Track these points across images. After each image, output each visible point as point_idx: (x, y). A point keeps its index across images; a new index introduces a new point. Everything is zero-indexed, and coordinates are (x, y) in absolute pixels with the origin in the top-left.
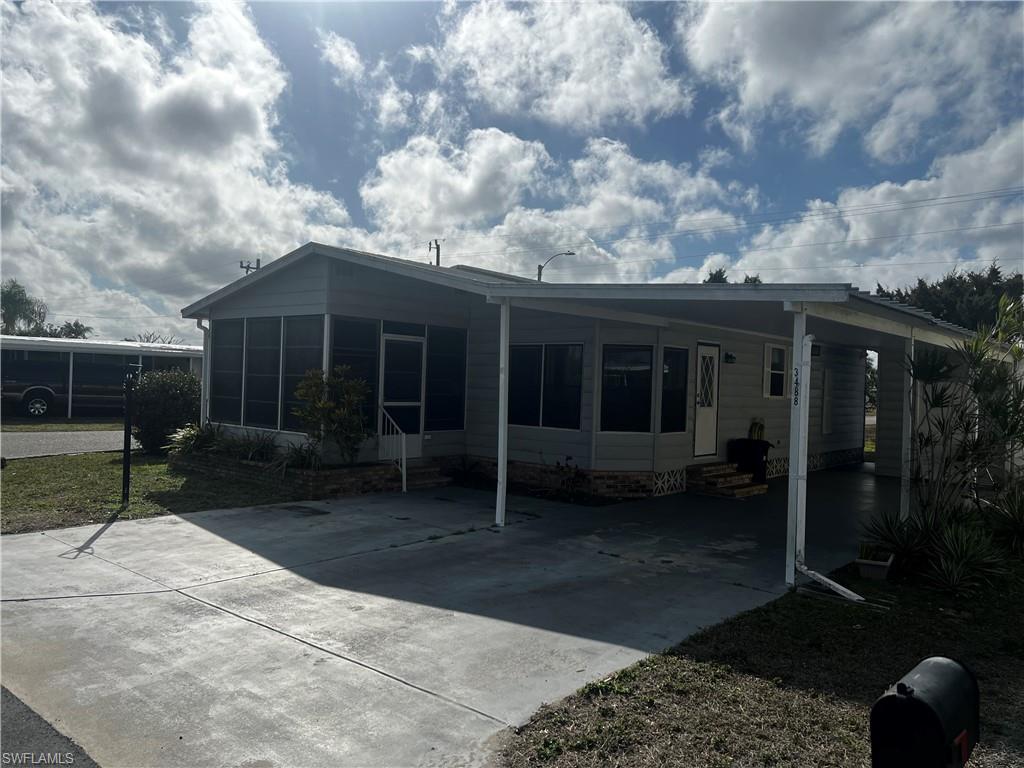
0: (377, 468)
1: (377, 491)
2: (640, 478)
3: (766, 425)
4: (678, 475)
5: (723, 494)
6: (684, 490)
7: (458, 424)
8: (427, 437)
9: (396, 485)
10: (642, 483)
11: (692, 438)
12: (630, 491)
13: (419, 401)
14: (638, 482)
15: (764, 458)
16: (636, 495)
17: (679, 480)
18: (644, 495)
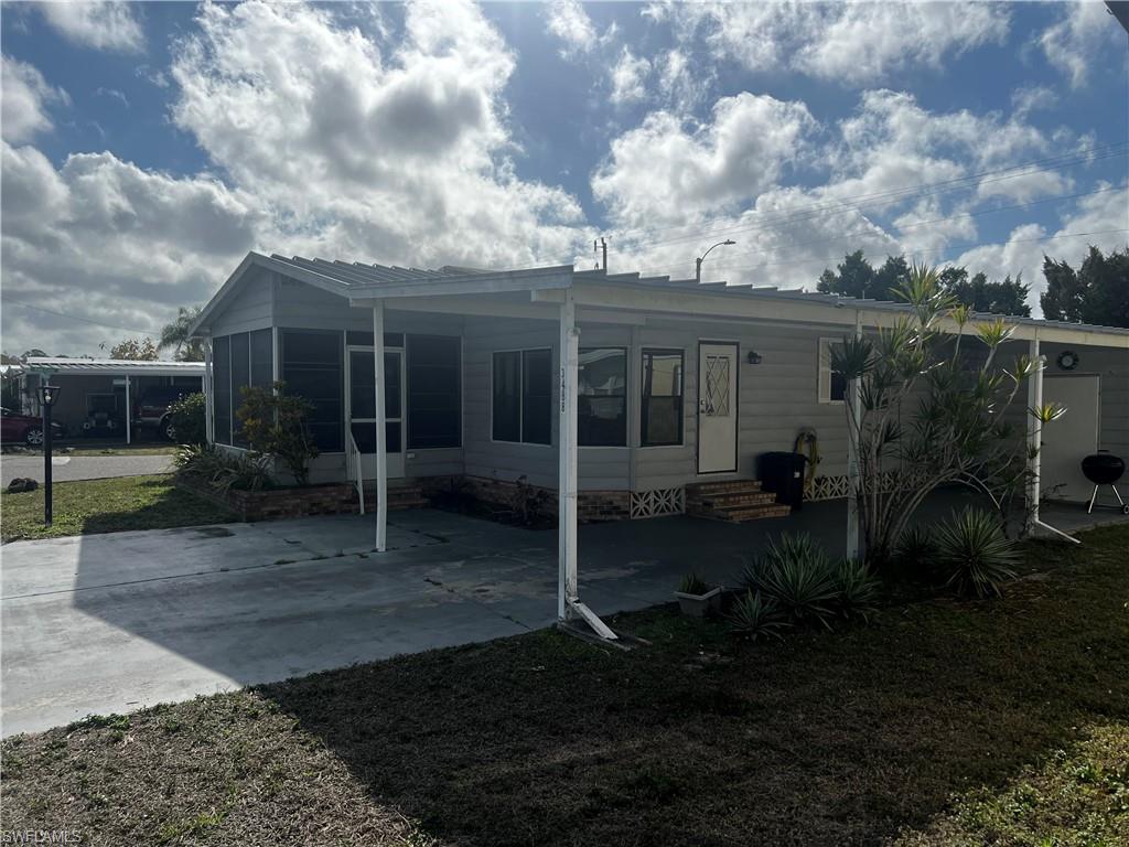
0: (329, 489)
1: (329, 512)
2: (612, 498)
3: (818, 437)
4: (672, 495)
5: (719, 517)
6: (684, 511)
7: (454, 441)
8: (409, 456)
9: (354, 507)
10: (616, 504)
11: (694, 453)
12: (601, 513)
13: (399, 416)
14: (611, 503)
15: (797, 475)
16: (609, 518)
17: (673, 500)
18: (618, 518)
